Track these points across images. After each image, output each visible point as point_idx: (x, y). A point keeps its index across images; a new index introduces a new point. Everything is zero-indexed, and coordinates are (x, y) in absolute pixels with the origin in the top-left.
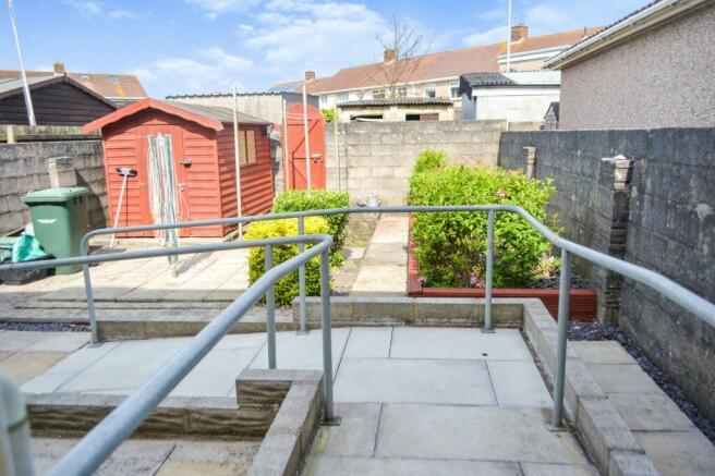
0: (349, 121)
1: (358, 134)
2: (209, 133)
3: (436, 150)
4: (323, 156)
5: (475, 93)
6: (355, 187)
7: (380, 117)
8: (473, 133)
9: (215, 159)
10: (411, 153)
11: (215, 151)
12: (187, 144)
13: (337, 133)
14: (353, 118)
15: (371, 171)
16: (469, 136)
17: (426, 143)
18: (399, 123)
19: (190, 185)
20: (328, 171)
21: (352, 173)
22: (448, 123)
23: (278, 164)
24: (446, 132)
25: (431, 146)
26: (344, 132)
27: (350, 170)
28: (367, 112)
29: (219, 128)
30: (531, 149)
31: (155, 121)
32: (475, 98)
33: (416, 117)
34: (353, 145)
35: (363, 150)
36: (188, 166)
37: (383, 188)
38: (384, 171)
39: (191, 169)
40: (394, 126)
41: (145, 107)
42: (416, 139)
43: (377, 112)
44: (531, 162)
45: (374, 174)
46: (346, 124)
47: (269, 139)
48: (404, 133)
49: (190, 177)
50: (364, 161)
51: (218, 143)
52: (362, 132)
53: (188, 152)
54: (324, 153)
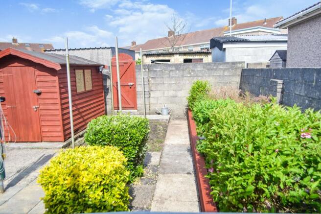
0: (150, 63)
1: (156, 71)
2: (52, 71)
3: (203, 80)
4: (135, 84)
5: (224, 46)
6: (154, 102)
7: (169, 61)
8: (224, 70)
9: (57, 90)
10: (188, 82)
11: (57, 84)
12: (38, 79)
13: (143, 70)
14: (153, 62)
15: (164, 93)
16: (222, 72)
17: (197, 76)
18: (180, 64)
19: (42, 107)
20: (138, 93)
21: (152, 94)
22: (209, 64)
23: (108, 89)
24: (208, 70)
25: (199, 78)
26: (147, 70)
27: (151, 92)
28: (161, 58)
29: (58, 68)
30: (280, 82)
31: (16, 64)
32: (225, 49)
33: (190, 61)
34: (152, 78)
35: (159, 80)
36: (39, 94)
37: (171, 103)
38: (171, 93)
39: (42, 96)
40: (177, 66)
41: (7, 54)
42: (190, 74)
43: (167, 58)
44: (279, 90)
45: (166, 95)
46: (148, 66)
47: (102, 75)
48: (183, 70)
49: (41, 102)
50: (159, 87)
51: (59, 79)
52: (158, 70)
53: (39, 85)
54: (135, 83)
